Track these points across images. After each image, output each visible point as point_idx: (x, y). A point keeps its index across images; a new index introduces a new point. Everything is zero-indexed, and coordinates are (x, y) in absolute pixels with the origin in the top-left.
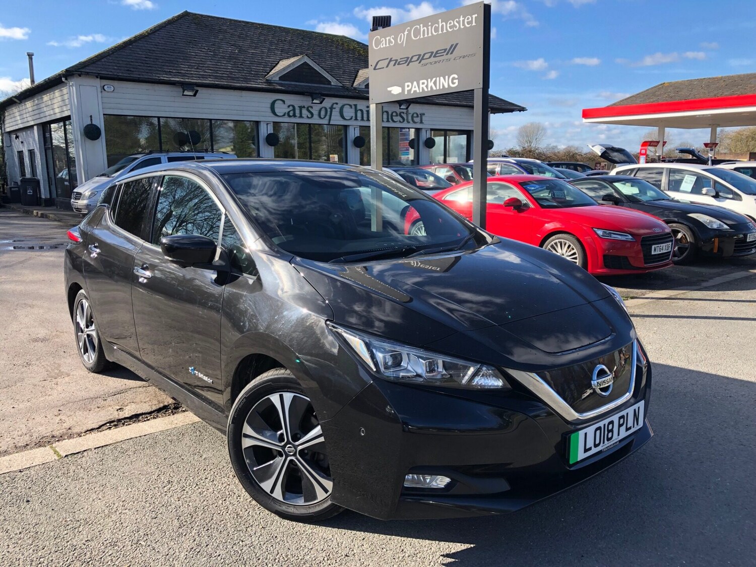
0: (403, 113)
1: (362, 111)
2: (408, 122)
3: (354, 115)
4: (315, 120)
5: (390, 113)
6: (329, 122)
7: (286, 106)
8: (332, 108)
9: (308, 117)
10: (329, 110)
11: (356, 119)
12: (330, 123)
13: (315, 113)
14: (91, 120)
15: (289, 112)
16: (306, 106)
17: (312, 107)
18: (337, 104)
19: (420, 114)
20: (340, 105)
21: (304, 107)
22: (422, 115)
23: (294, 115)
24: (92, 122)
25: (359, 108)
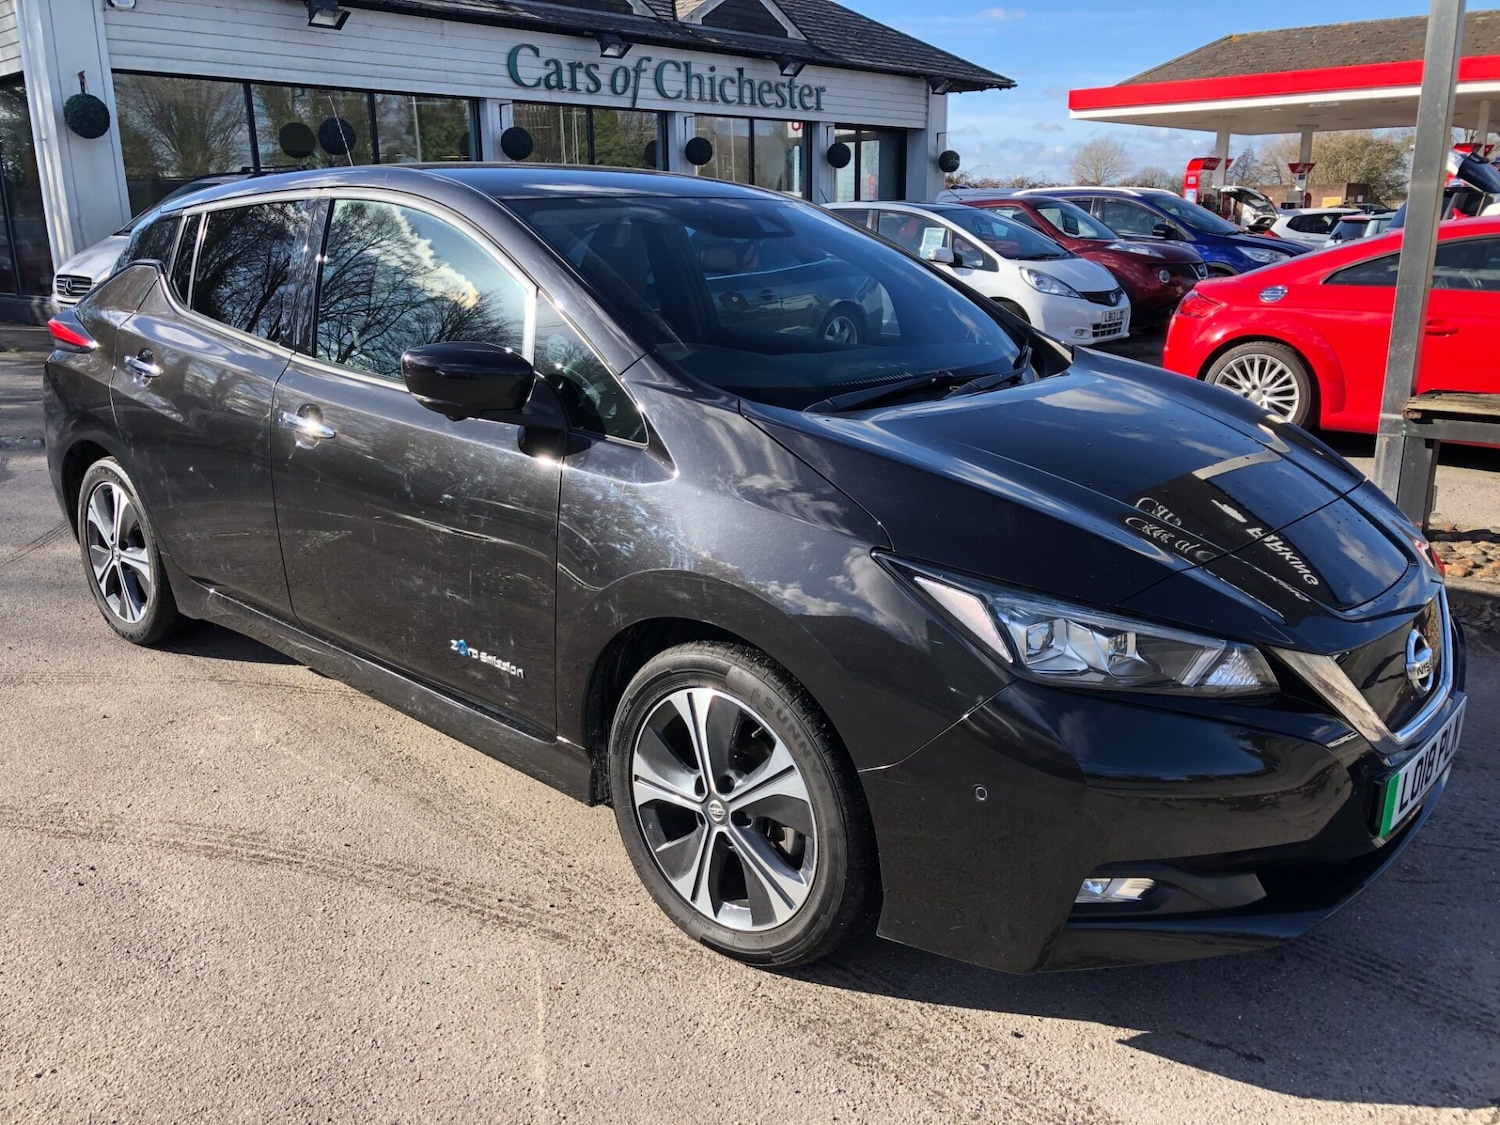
0: (783, 85)
1: (699, 77)
2: (793, 107)
3: (682, 86)
4: (604, 99)
5: (757, 85)
6: (634, 103)
7: (540, 62)
8: (638, 70)
9: (588, 90)
10: (632, 74)
11: (689, 98)
12: (637, 107)
13: (604, 80)
14: (82, 84)
15: (548, 77)
16: (584, 64)
17: (596, 66)
18: (649, 59)
19: (817, 90)
20: (655, 64)
21: (580, 65)
22: (820, 90)
23: (560, 86)
24: (83, 90)
25: (694, 70)
